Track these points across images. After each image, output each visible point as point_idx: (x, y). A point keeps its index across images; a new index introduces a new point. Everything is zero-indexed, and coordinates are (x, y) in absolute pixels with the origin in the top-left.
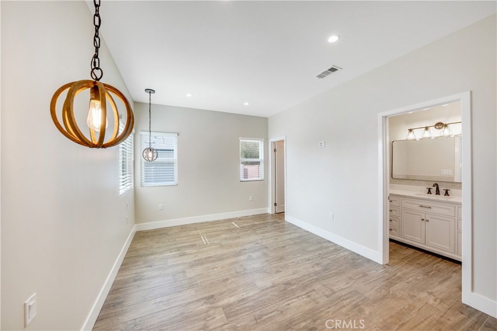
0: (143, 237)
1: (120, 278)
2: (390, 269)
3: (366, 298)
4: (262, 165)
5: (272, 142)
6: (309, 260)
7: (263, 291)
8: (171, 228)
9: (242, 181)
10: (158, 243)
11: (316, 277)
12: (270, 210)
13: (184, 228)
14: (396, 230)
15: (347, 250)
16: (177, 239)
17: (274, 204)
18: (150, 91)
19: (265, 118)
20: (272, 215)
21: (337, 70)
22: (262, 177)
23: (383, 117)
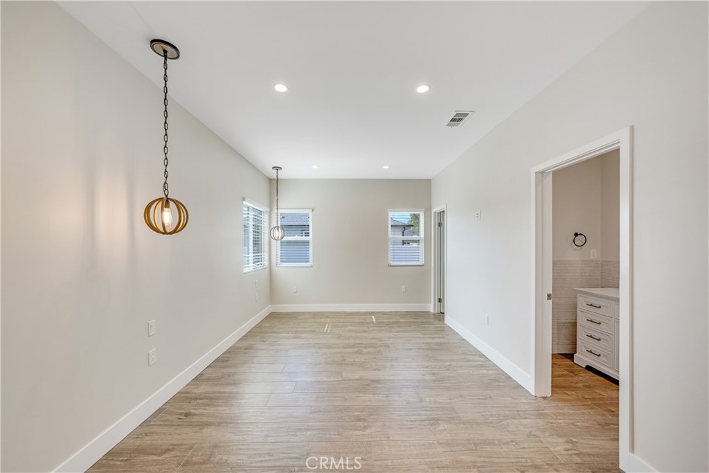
0: (274, 318)
1: (237, 345)
2: (543, 404)
3: (459, 417)
4: (422, 245)
5: (435, 213)
6: (427, 367)
7: (344, 380)
8: (303, 313)
9: (391, 266)
10: (283, 324)
11: (417, 384)
12: (431, 308)
13: (316, 315)
14: (606, 356)
15: (499, 369)
16: (302, 324)
17: (437, 300)
18: (277, 168)
19: (428, 180)
20: (434, 314)
21: (467, 114)
22: (422, 262)
23: (536, 172)
